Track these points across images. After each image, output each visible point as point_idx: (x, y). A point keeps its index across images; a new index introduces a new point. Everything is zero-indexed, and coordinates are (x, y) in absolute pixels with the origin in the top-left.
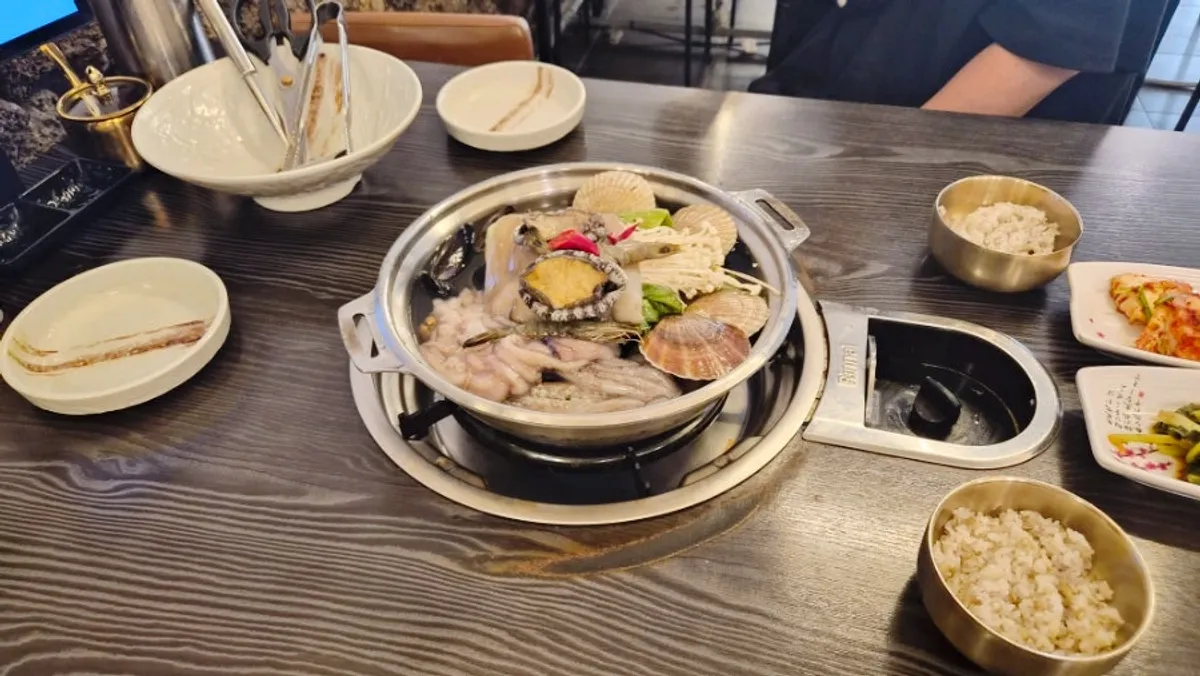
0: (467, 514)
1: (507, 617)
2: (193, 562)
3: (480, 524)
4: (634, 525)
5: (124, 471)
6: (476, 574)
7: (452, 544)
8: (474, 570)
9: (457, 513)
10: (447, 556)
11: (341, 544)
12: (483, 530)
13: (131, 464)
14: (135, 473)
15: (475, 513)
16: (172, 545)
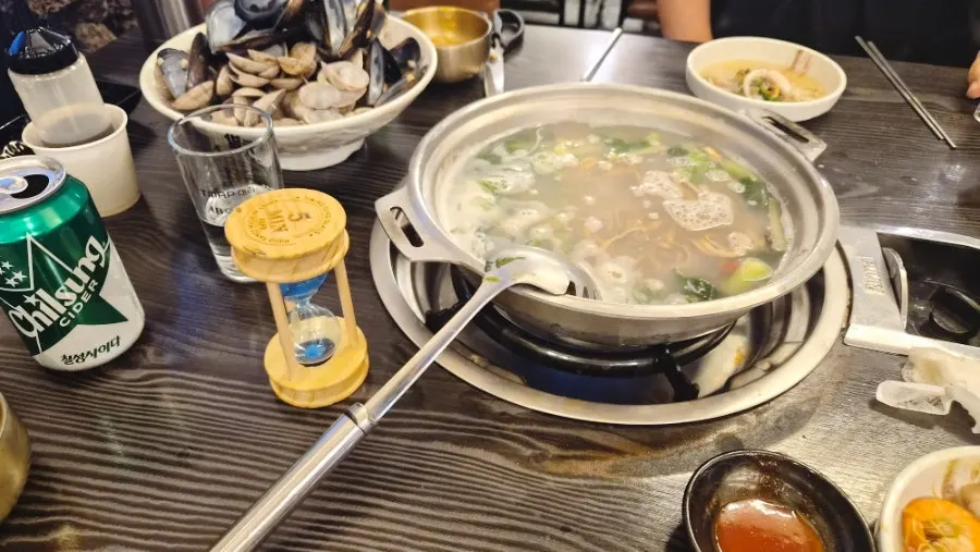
0: (514, 411)
1: (578, 520)
2: (233, 455)
3: (531, 422)
4: (692, 427)
5: (152, 361)
6: (535, 474)
7: (504, 441)
8: (534, 469)
9: (503, 410)
10: (501, 454)
11: (387, 439)
12: (534, 428)
13: (159, 354)
14: (165, 363)
15: (523, 411)
16: (210, 437)
